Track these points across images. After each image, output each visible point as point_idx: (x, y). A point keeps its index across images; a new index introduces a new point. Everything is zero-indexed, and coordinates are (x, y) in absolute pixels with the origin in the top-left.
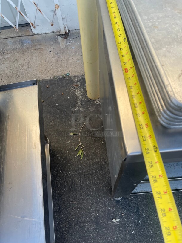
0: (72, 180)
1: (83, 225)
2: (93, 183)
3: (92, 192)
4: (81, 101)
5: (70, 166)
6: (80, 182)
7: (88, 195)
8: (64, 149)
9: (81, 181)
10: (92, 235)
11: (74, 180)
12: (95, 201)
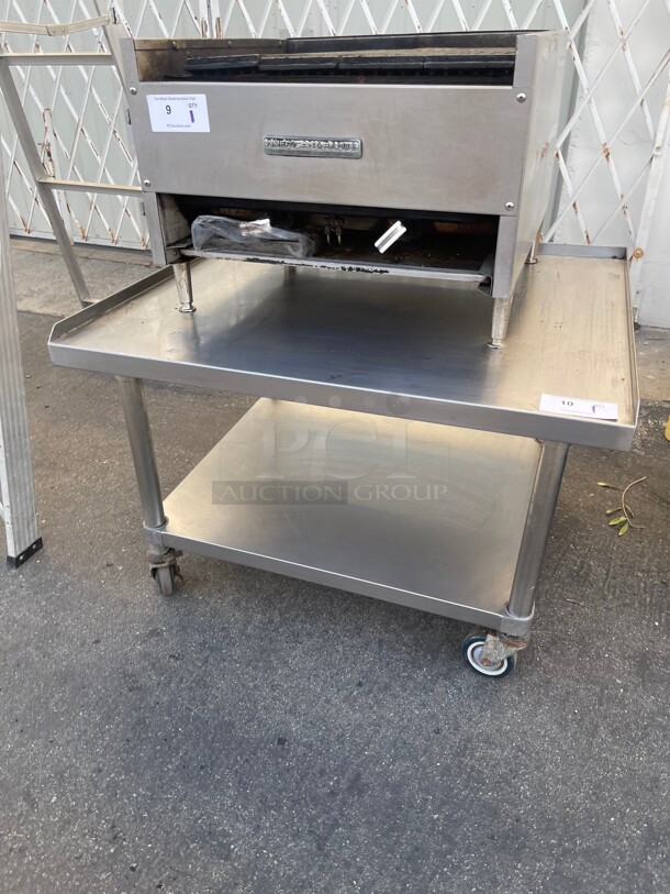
0: (582, 562)
1: (598, 655)
2: (645, 589)
3: (640, 603)
4: (643, 441)
5: (582, 537)
6: (607, 575)
7: (625, 605)
8: (574, 503)
9: (608, 571)
10: (618, 681)
11: (590, 565)
12: (644, 622)
